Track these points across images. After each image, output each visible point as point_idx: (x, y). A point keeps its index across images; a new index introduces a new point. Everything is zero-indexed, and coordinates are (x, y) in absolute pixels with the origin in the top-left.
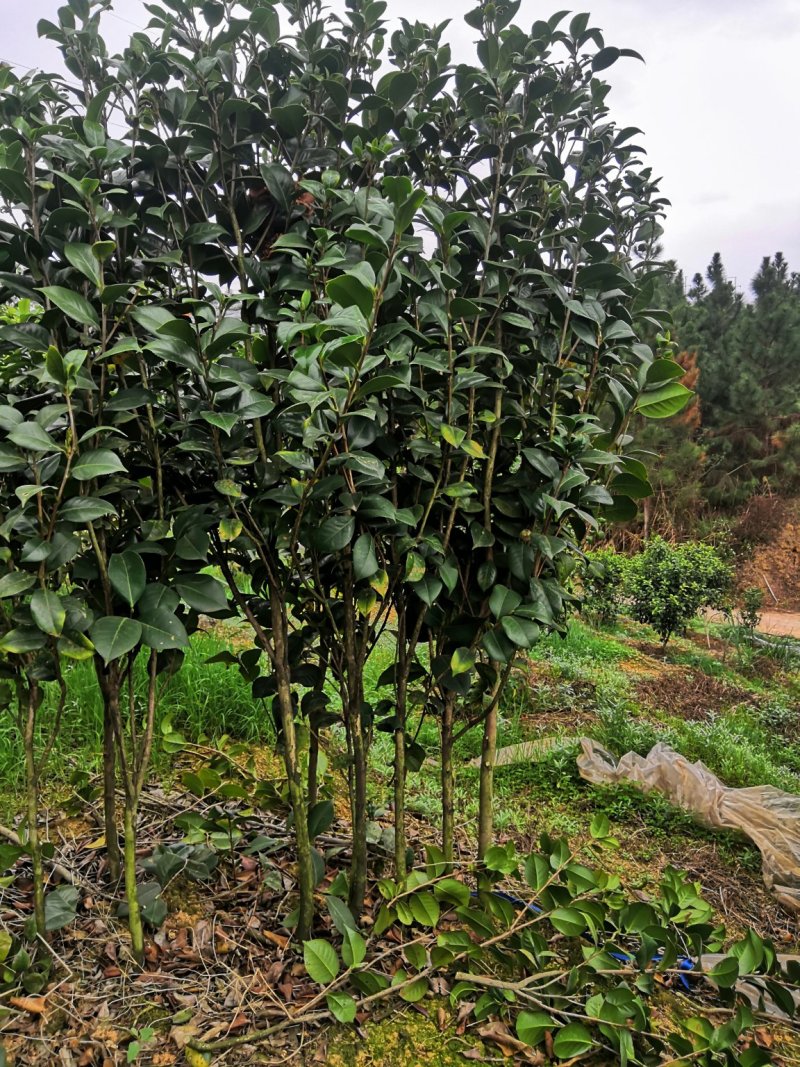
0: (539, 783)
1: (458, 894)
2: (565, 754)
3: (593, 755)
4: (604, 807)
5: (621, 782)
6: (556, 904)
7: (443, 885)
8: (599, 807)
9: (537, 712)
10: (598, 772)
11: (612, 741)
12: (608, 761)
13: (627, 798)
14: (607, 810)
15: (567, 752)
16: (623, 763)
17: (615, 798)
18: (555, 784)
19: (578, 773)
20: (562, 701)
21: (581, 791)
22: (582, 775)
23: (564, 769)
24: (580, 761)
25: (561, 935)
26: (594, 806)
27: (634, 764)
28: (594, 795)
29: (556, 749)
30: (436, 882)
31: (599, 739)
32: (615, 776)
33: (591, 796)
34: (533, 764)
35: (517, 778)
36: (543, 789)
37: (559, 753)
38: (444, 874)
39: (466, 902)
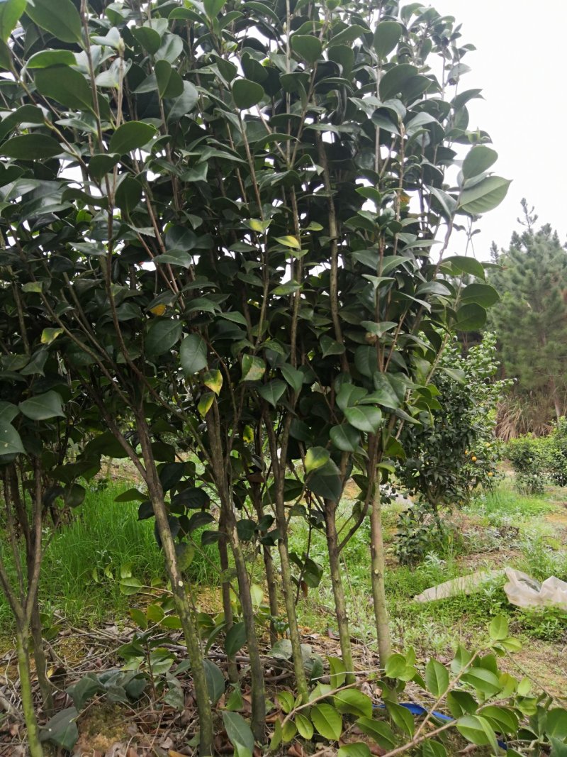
0: (474, 611)
1: (360, 705)
2: (493, 584)
3: (518, 583)
4: (533, 628)
5: (546, 604)
6: (464, 711)
7: (343, 696)
8: (529, 628)
9: (470, 554)
10: (524, 596)
11: (535, 570)
12: (534, 587)
13: (553, 618)
14: (537, 630)
15: (496, 582)
16: (546, 586)
17: (542, 619)
18: (488, 611)
19: (507, 600)
20: (490, 542)
21: (512, 616)
22: (511, 601)
23: (494, 597)
24: (506, 589)
25: (474, 745)
26: (525, 628)
27: (556, 588)
28: (523, 617)
29: (485, 580)
30: (335, 693)
31: (523, 570)
32: (540, 599)
33: (520, 619)
34: (468, 596)
35: (455, 608)
36: (479, 616)
37: (488, 584)
38: (343, 685)
39: (369, 713)
